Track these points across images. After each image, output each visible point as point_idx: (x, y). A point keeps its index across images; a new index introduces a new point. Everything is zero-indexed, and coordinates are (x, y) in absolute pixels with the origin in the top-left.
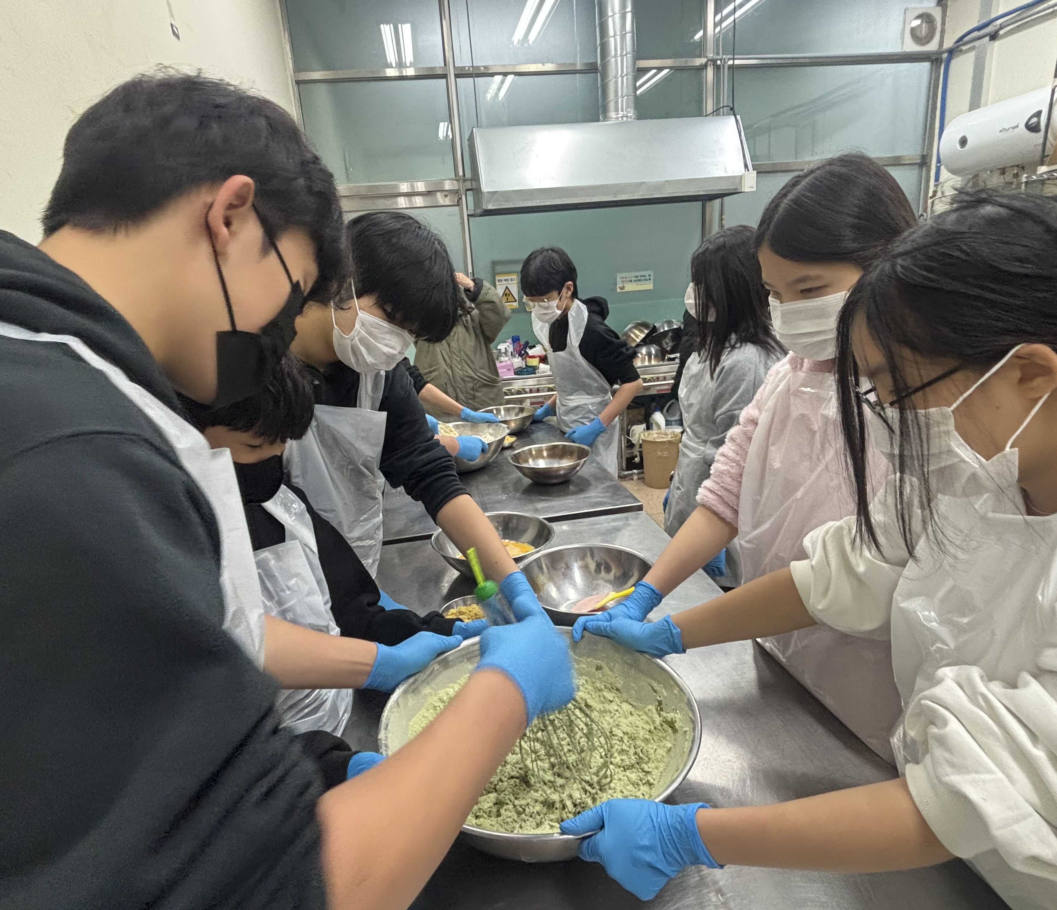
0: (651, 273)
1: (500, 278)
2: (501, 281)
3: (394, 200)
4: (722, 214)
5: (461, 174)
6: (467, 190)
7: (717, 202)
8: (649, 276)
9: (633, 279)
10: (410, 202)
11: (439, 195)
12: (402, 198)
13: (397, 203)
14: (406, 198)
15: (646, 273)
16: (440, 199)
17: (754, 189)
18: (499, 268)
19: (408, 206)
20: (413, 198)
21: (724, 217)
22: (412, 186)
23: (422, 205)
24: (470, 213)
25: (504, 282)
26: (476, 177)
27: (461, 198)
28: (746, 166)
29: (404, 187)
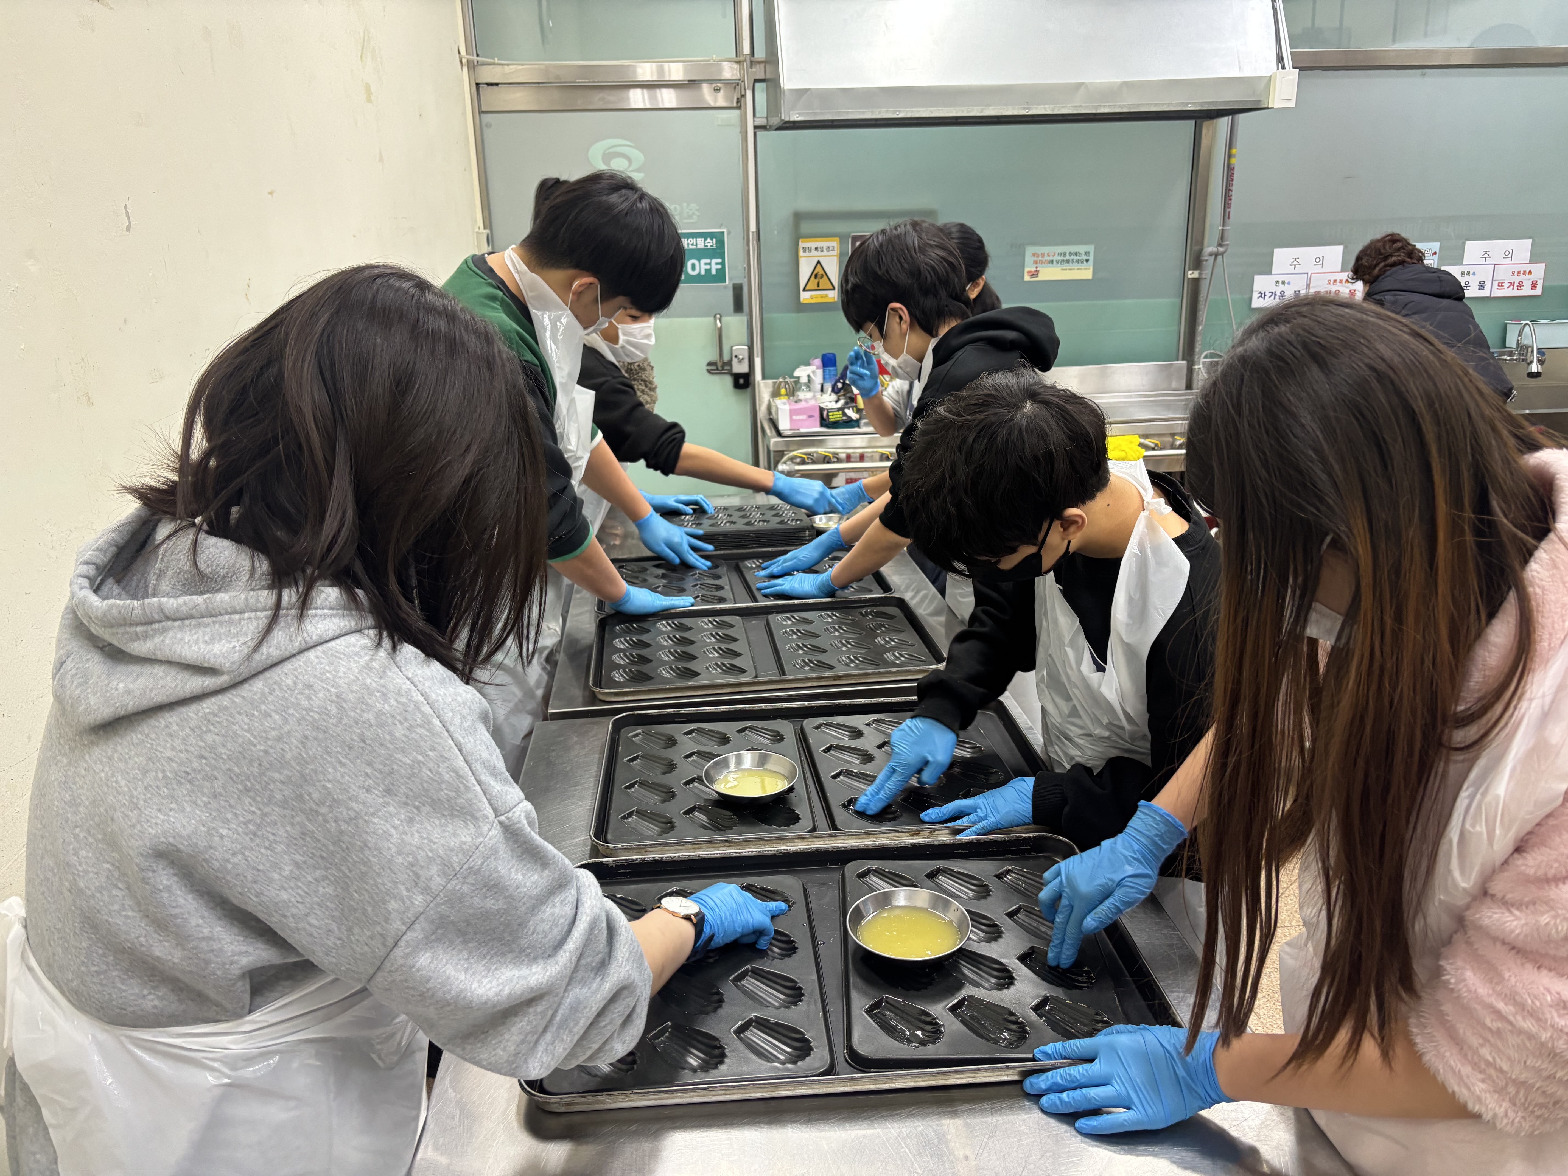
0: (1091, 248)
1: (807, 245)
2: (809, 249)
3: (621, 93)
4: (1231, 145)
5: (747, 50)
6: (756, 81)
7: (1224, 122)
8: (1086, 253)
9: (1057, 258)
10: (653, 98)
11: (706, 88)
12: (638, 91)
13: (628, 99)
14: (645, 91)
15: (1082, 249)
16: (707, 94)
17: (1292, 104)
18: (805, 227)
19: (648, 106)
20: (658, 91)
21: (1234, 151)
22: (661, 71)
23: (674, 105)
24: (761, 122)
25: (814, 253)
26: (772, 59)
27: (743, 96)
28: (1280, 59)
29: (646, 71)
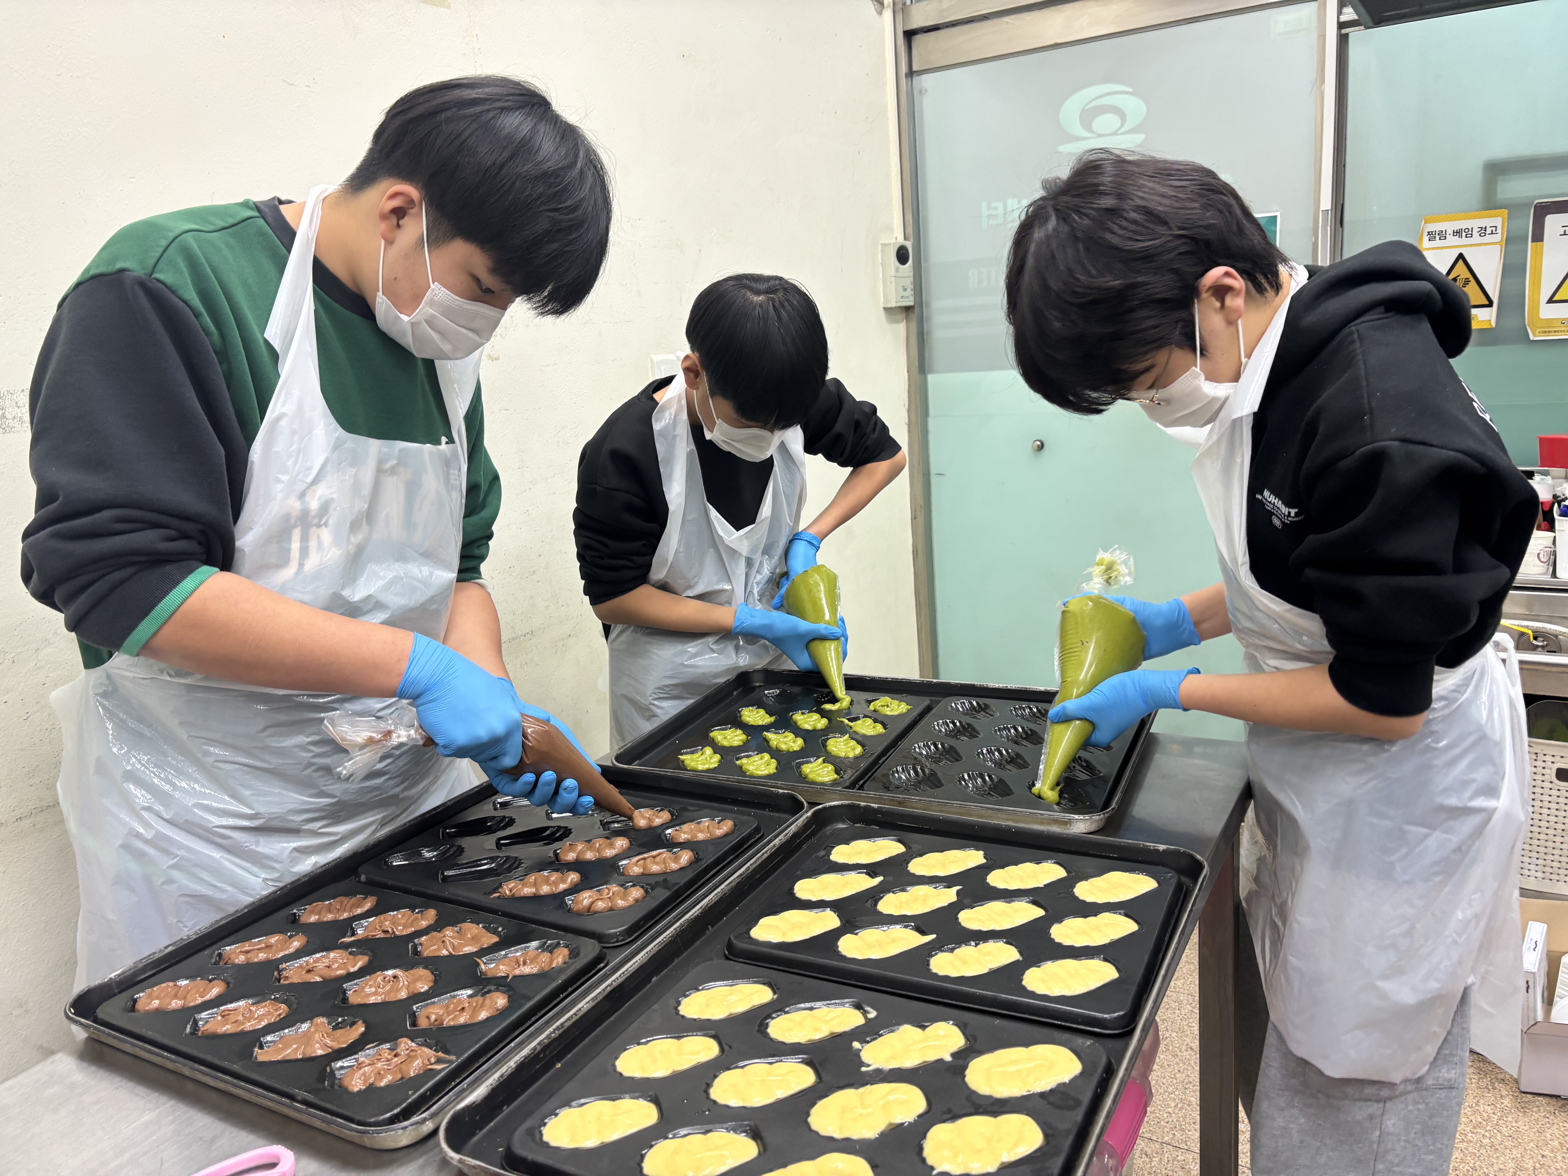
2: (1442, 235)
25: (1452, 240)
